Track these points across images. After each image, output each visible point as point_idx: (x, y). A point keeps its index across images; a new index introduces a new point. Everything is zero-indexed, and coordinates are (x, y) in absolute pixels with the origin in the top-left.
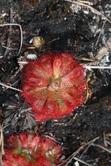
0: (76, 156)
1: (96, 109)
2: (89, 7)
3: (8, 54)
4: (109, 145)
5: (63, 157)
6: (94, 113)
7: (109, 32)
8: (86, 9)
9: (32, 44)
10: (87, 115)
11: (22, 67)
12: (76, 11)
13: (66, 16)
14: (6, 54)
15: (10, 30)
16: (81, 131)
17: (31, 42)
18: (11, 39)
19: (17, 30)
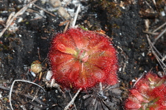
0: (161, 58)
1: (117, 28)
2: (16, 16)
3: (41, 100)
4: (157, 31)
5: (160, 73)
6: (121, 31)
7: (45, 4)
8: (17, 19)
9: (36, 74)
10: (121, 38)
11: (56, 85)
12: (17, 28)
13: (18, 35)
14: (40, 102)
15: (17, 92)
16: (137, 48)
17: (34, 75)
18: (26, 93)
19: (19, 85)
